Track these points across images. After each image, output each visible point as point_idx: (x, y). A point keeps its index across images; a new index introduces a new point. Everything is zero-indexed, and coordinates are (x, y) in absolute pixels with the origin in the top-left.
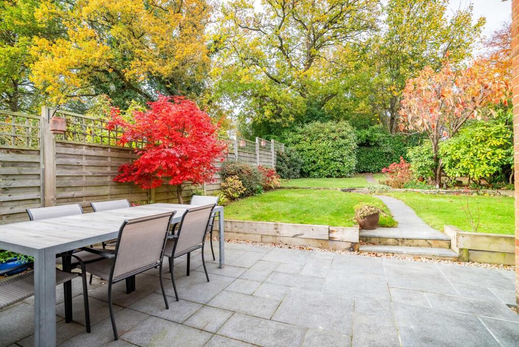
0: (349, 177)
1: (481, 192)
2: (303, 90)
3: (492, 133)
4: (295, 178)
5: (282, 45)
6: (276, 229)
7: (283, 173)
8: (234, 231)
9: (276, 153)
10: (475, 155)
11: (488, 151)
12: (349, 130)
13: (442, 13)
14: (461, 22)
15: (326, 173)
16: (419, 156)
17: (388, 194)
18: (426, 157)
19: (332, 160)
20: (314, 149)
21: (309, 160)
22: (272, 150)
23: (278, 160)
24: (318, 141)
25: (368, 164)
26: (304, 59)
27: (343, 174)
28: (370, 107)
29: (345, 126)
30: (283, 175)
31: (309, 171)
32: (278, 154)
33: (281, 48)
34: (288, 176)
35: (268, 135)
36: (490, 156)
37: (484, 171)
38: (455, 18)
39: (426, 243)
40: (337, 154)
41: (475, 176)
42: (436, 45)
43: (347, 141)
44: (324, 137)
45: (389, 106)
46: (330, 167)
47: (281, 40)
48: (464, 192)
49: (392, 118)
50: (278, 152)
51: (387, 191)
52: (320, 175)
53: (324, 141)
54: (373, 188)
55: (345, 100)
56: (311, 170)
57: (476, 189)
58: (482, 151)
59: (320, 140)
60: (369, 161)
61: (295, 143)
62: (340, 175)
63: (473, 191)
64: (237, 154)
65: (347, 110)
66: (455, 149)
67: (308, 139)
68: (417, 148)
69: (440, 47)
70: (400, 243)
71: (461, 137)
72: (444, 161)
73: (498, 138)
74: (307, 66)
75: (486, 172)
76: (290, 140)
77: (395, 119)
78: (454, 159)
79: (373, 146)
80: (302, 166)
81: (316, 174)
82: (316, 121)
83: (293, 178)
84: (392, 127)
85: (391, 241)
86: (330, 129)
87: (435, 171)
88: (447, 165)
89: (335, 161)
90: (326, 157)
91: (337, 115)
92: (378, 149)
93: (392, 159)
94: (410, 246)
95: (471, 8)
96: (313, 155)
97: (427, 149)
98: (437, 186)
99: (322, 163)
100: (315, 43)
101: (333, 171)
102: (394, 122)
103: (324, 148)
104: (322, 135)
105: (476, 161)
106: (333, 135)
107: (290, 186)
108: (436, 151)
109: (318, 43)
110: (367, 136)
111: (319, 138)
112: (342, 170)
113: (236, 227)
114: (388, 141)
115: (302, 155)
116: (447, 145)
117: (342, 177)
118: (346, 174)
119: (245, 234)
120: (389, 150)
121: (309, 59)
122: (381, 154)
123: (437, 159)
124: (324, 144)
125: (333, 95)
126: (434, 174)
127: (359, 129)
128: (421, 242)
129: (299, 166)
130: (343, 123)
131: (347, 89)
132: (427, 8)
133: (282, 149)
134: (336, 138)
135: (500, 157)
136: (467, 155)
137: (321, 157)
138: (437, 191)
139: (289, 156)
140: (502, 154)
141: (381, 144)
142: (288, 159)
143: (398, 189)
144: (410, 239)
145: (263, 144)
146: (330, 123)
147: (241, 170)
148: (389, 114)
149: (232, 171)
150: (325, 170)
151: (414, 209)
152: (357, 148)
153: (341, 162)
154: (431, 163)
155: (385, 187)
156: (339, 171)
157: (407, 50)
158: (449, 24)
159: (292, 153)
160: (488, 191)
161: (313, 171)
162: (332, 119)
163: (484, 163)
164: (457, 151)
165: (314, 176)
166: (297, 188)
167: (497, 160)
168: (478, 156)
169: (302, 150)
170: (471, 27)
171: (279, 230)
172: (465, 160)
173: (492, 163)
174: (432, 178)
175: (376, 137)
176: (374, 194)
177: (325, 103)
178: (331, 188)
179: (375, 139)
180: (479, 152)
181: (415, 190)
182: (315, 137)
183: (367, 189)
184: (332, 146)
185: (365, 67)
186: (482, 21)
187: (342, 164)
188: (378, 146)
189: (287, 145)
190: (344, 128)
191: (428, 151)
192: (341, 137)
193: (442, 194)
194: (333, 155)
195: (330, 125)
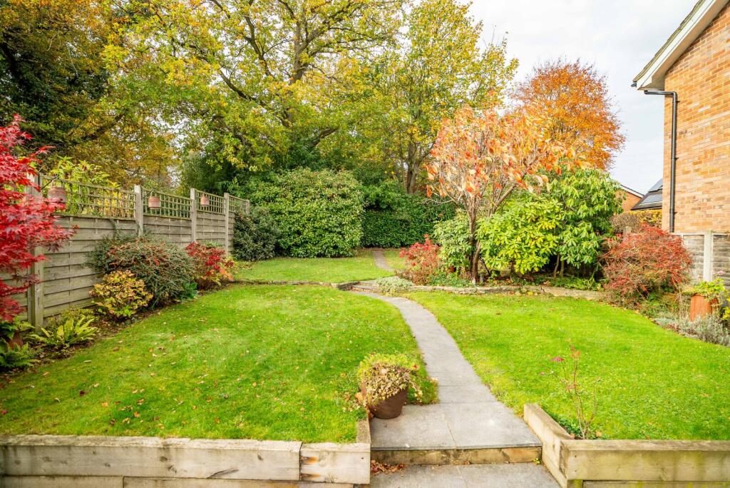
0: (351, 256)
1: (524, 290)
2: (286, 116)
3: (545, 212)
4: (266, 259)
5: (253, 35)
6: (163, 459)
7: (245, 250)
8: (41, 471)
9: (233, 216)
10: (523, 241)
11: (539, 237)
12: (352, 186)
13: (473, 42)
14: (494, 58)
15: (317, 249)
16: (452, 236)
17: (408, 295)
18: (460, 239)
19: (326, 230)
20: (299, 213)
21: (290, 228)
22: (226, 211)
23: (237, 228)
24: (305, 199)
25: (377, 235)
26: (290, 68)
27: (341, 253)
28: (382, 153)
29: (347, 179)
30: (244, 255)
31: (290, 247)
32: (238, 218)
33: (251, 41)
34: (254, 256)
35: (225, 182)
36: (540, 243)
37: (533, 264)
38: (487, 52)
39: (500, 455)
40: (334, 221)
41: (522, 269)
42: (465, 83)
43: (349, 202)
44: (315, 193)
45: (406, 155)
46: (324, 242)
47: (252, 27)
48: (506, 290)
49: (410, 172)
50: (236, 214)
51: (406, 290)
52: (307, 253)
53: (315, 199)
54: (386, 285)
55: (349, 139)
56: (293, 245)
57: (518, 285)
58: (532, 236)
59: (309, 199)
60: (380, 232)
61: (268, 200)
62: (338, 254)
63: (515, 287)
64: (140, 221)
65: (351, 154)
66: (499, 230)
67: (290, 195)
68: (449, 222)
69: (470, 87)
70: (452, 459)
71: (507, 214)
72: (483, 246)
73: (550, 219)
74: (292, 78)
75: (536, 265)
76: (259, 194)
77: (414, 174)
78: (497, 244)
79: (385, 209)
80: (277, 239)
81: (300, 251)
82: (304, 168)
83: (262, 259)
84: (409, 185)
85: (434, 456)
86: (324, 181)
87: (471, 258)
88: (488, 252)
89: (330, 232)
90: (316, 225)
91: (336, 162)
92: (390, 214)
93: (409, 228)
94: (471, 463)
95: (504, 44)
96: (298, 221)
97: (462, 226)
98: (474, 282)
99: (311, 235)
100: (308, 44)
101: (327, 247)
102: (413, 178)
103: (314, 211)
104: (312, 190)
105: (525, 250)
106: (328, 192)
107: (252, 278)
108: (473, 230)
109: (312, 47)
110: (378, 195)
111: (306, 194)
112: (340, 245)
113: (48, 459)
114: (404, 204)
115: (278, 221)
116: (489, 225)
117: (339, 256)
118: (346, 253)
119: (75, 477)
120: (405, 216)
121: (297, 69)
122: (395, 222)
123: (474, 242)
124: (315, 205)
125: (331, 130)
126: (469, 263)
127: (366, 183)
128: (490, 455)
129: (273, 239)
130: (344, 173)
131: (351, 123)
132: (458, 31)
133: (246, 208)
134: (333, 197)
135: (551, 246)
136: (514, 241)
137: (310, 225)
138: (474, 289)
139: (256, 222)
140: (554, 242)
141: (395, 207)
142: (254, 227)
143: (422, 287)
144: (471, 450)
145: (204, 201)
146: (325, 172)
147: (143, 257)
148: (406, 166)
149: (123, 258)
150: (315, 245)
151: (455, 337)
152: (363, 214)
153: (340, 233)
154: (468, 249)
155: (406, 282)
156: (335, 247)
157: (433, 81)
158: (481, 59)
159: (261, 218)
160: (532, 287)
161: (297, 246)
162: (329, 165)
163: (534, 252)
164: (502, 233)
165: (298, 254)
166: (264, 283)
167: (548, 250)
168: (526, 242)
169: (280, 213)
170: (504, 67)
171: (172, 463)
172: (512, 247)
173: (542, 252)
174: (466, 268)
175: (389, 197)
176: (387, 294)
177: (319, 141)
178: (321, 283)
179: (388, 200)
180: (528, 237)
181: (446, 288)
182: (301, 193)
183: (378, 285)
184: (327, 209)
185: (378, 96)
186: (515, 63)
187: (340, 236)
188: (391, 209)
189: (253, 203)
190: (346, 182)
191: (463, 229)
192: (340, 195)
193: (481, 294)
194: (328, 222)
195: (325, 175)
